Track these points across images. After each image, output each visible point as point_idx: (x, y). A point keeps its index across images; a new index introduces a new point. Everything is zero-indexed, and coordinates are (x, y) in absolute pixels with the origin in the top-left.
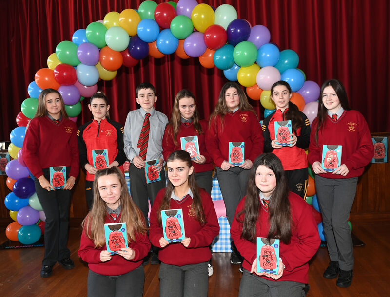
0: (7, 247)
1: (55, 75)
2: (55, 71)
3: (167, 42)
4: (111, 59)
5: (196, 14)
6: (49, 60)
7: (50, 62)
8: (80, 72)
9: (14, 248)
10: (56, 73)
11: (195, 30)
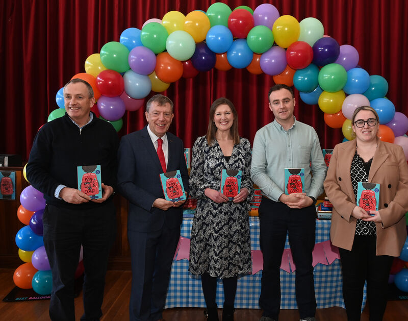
0: (17, 299)
1: (99, 83)
2: (98, 78)
3: (240, 54)
4: (169, 68)
5: (279, 27)
6: (87, 62)
7: (88, 65)
8: (130, 82)
9: (27, 300)
10: (100, 81)
11: (275, 44)
